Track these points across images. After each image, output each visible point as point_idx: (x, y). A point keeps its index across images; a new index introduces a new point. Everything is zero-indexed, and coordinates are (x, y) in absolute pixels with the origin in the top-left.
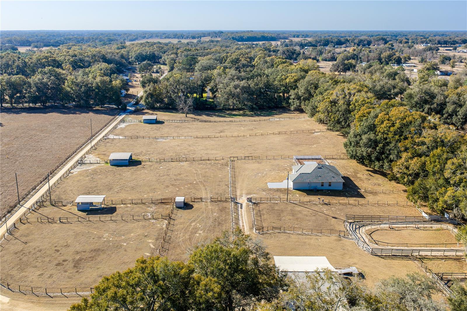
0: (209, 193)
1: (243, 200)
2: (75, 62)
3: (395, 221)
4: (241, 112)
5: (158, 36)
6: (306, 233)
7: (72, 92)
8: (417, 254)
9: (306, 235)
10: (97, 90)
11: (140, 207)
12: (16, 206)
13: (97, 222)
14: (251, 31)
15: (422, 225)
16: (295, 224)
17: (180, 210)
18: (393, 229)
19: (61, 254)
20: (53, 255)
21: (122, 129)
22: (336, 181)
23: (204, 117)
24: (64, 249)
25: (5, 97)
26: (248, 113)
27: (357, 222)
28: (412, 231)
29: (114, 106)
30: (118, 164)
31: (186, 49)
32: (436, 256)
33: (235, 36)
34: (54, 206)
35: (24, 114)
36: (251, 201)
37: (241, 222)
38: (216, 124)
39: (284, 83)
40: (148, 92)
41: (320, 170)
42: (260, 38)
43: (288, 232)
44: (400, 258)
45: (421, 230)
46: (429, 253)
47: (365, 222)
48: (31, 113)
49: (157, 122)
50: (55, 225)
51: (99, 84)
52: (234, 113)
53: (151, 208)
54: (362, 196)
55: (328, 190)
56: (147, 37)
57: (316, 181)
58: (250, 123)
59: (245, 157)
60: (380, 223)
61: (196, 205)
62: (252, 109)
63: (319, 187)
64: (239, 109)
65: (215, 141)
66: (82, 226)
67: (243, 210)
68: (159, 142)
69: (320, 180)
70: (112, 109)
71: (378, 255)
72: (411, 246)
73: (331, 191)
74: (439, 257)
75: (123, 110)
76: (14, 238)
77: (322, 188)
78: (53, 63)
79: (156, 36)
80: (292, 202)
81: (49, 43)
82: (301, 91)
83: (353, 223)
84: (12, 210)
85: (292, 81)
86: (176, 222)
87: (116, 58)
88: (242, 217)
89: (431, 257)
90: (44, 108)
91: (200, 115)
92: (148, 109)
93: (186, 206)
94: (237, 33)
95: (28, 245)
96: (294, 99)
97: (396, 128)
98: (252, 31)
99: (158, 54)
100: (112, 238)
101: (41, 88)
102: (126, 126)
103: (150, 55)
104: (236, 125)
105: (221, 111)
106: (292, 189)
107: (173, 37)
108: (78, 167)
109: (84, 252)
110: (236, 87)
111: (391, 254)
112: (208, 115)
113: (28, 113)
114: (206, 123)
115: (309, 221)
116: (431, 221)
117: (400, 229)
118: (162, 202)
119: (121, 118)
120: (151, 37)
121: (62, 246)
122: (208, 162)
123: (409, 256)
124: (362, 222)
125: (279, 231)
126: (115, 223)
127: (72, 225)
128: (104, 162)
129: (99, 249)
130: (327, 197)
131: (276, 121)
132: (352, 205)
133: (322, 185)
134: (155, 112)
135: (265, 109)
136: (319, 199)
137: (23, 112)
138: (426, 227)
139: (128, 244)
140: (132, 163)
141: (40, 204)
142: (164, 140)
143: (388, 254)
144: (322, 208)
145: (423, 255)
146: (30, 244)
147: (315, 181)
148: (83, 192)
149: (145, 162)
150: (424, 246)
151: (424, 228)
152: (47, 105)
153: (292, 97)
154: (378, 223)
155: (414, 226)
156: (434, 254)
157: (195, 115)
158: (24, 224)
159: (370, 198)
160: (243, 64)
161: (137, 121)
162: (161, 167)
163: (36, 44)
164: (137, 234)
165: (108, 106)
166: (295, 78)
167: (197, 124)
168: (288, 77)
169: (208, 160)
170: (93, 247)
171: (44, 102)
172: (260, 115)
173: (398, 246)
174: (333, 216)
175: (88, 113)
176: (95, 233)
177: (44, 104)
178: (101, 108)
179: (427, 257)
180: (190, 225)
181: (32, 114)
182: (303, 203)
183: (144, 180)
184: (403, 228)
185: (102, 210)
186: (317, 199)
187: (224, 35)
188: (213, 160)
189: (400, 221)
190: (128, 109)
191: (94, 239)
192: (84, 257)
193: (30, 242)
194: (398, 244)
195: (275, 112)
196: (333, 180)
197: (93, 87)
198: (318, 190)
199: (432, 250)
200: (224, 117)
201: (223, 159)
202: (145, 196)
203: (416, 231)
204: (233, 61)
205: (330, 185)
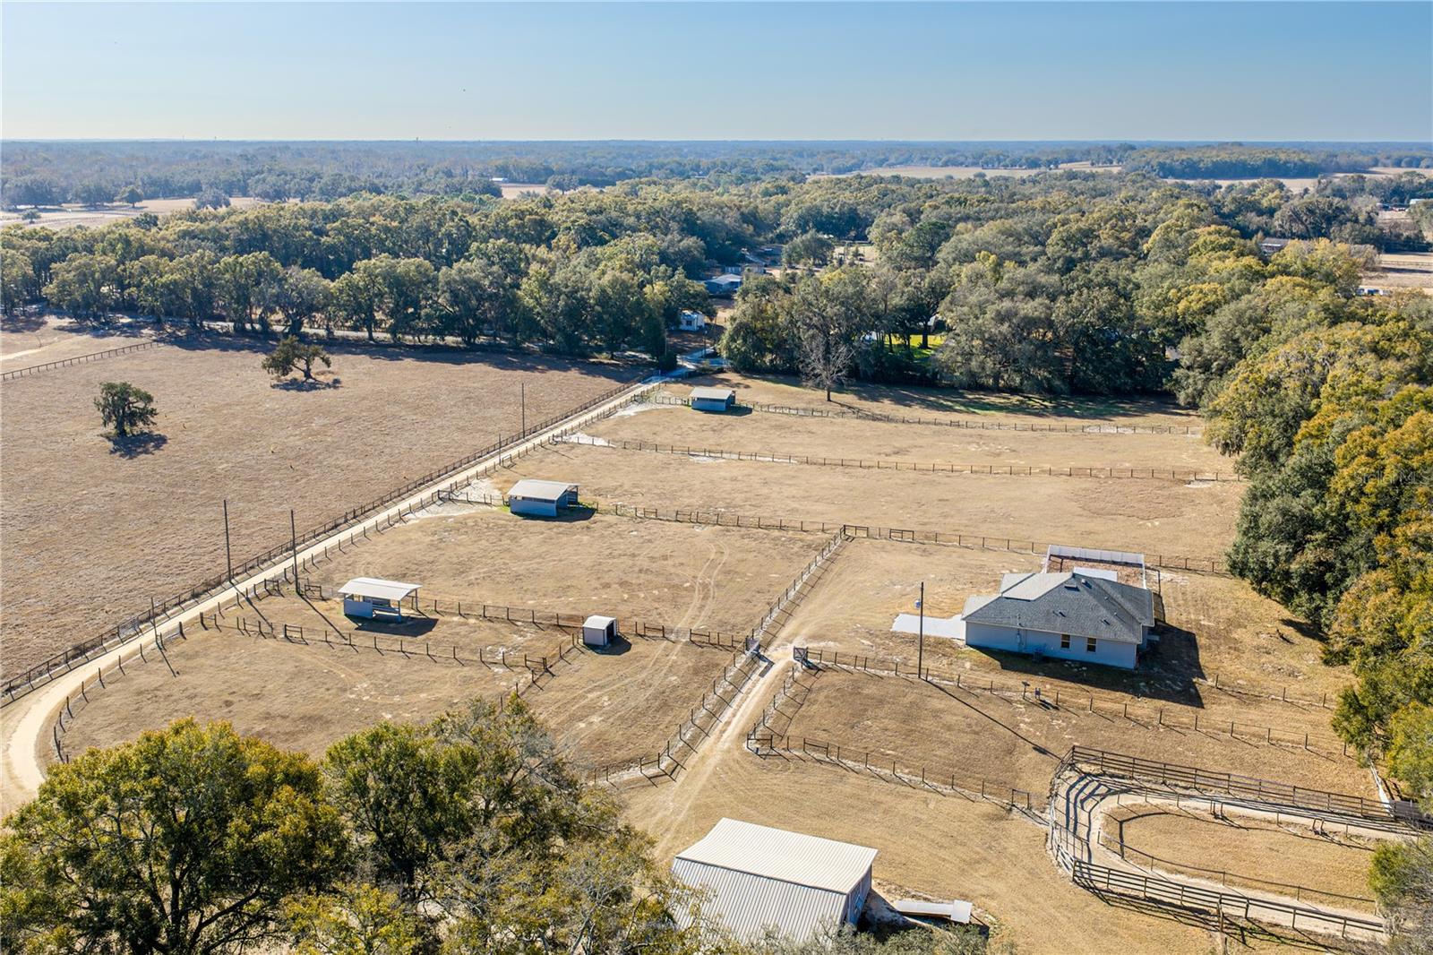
0: (701, 618)
1: (781, 656)
2: (591, 228)
3: (1252, 797)
4: (1015, 399)
5: (927, 159)
6: (906, 778)
7: (538, 309)
8: (1242, 912)
9: (902, 782)
10: (598, 308)
11: (496, 629)
12: (219, 583)
13: (367, 650)
14: (1234, 144)
15: (1342, 828)
16: (892, 745)
17: (590, 652)
18: (1224, 818)
19: (230, 712)
20: (211, 712)
21: (623, 420)
22: (1112, 636)
23: (886, 407)
24: (246, 702)
25: (376, 314)
26: (1036, 402)
27: (1112, 776)
28: (1291, 838)
29: (647, 357)
30: (529, 510)
31: (952, 198)
32: (1311, 933)
33: (1168, 161)
34: (301, 595)
35: (408, 362)
36: (805, 660)
37: (729, 712)
38: (902, 427)
39: (1168, 312)
40: (737, 321)
41: (1071, 594)
42: (1259, 167)
43: (850, 764)
44: (1168, 912)
45: (1332, 841)
46: (1285, 919)
47: (1141, 780)
48: (425, 360)
49: (731, 407)
50: (271, 642)
51: (609, 291)
52: (993, 399)
53: (521, 636)
54: (1195, 700)
55: (1083, 663)
56: (892, 160)
57: (1047, 631)
58: (1014, 433)
59: (891, 531)
60: (1195, 793)
61: (639, 647)
62: (1049, 391)
63: (1055, 649)
64: (1014, 391)
65: (851, 477)
66: (327, 656)
67: (762, 680)
68: (693, 464)
69: (1058, 628)
70: (639, 364)
71: (1096, 888)
72: (1246, 886)
73: (1091, 666)
74: (1320, 940)
75: (665, 368)
76: (161, 657)
77: (1064, 653)
78: (534, 230)
79: (922, 158)
80: (936, 681)
81: (603, 175)
82: (1213, 341)
83: (1096, 776)
84: (207, 591)
85: (1195, 306)
86: (554, 682)
87: (727, 222)
88: (743, 700)
89: (1291, 934)
90: (465, 350)
91: (875, 399)
92: (736, 370)
93: (613, 642)
94: (1182, 149)
95: (179, 677)
96: (1188, 368)
97: (1383, 483)
98: (1240, 144)
99: (867, 213)
100: (371, 696)
101: (465, 294)
102: (638, 414)
103: (842, 213)
104: (965, 435)
105: (953, 390)
106: (961, 643)
107: (970, 160)
108: (433, 508)
109: (284, 717)
110: (1001, 318)
111: (1142, 895)
112: (900, 401)
113: (419, 359)
114: (875, 423)
115: (946, 744)
116: (1396, 819)
117: (1252, 824)
118: (559, 626)
119: (640, 389)
120: (906, 162)
121: (245, 695)
122: (776, 533)
123: (1208, 913)
124: (1132, 778)
125: (821, 756)
126: (404, 661)
127: (307, 648)
128: (502, 503)
129: (321, 718)
130: (1068, 684)
131: (1106, 435)
132: (1136, 721)
133: (1065, 645)
134: (749, 382)
135: (1101, 394)
136: (1026, 684)
137: (408, 356)
138: (1358, 837)
139: (395, 717)
140: (569, 509)
141: (274, 588)
142: (710, 461)
143: (1133, 893)
144: (1021, 714)
145: (1265, 920)
146: (184, 677)
147: (1039, 626)
148: (392, 571)
149: (607, 512)
150: (1292, 896)
151: (1348, 837)
152: (477, 341)
153: (1185, 361)
154: (1188, 792)
155: (1309, 822)
156: (1305, 923)
157: (861, 398)
158: (206, 629)
159: (1219, 712)
160: (1101, 247)
161: (679, 402)
162: (635, 533)
163: (558, 178)
164: (437, 695)
165: (634, 356)
166: (1212, 298)
167: (843, 424)
168: (1188, 293)
169: (781, 528)
170: (309, 709)
171: (469, 334)
172: (1071, 414)
173: (1193, 876)
174: (1041, 743)
175: (566, 369)
176: (343, 676)
177: (469, 339)
178: (612, 358)
179: (1277, 931)
180: (583, 697)
181: (428, 364)
182: (969, 691)
183: (560, 561)
184: (1264, 825)
185: (402, 622)
186: (1019, 683)
187: (1134, 154)
188: (794, 529)
189: (1271, 800)
190: (682, 367)
191: (328, 690)
192: (273, 731)
193: (185, 673)
194: (1200, 871)
195: (1127, 406)
196: (1104, 633)
197: (589, 298)
198: (1047, 659)
199: (1295, 911)
200: (950, 409)
201: (823, 530)
202: (530, 602)
203: (1307, 842)
204: (1069, 239)
205: (1091, 649)
